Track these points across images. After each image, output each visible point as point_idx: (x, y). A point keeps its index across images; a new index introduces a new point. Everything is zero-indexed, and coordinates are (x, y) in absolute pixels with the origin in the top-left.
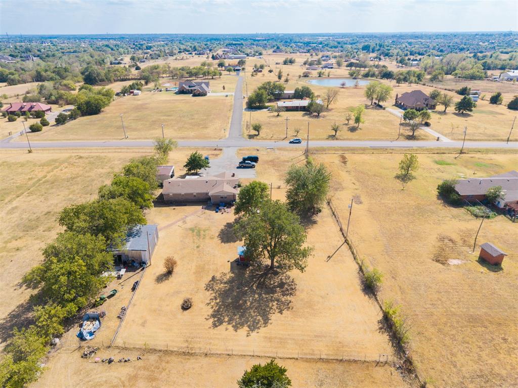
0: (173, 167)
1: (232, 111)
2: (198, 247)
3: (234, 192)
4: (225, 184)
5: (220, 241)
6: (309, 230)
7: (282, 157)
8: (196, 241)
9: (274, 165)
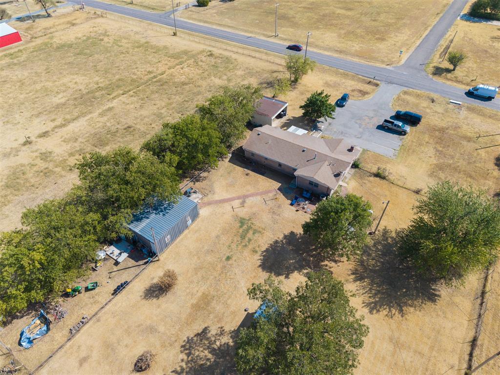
0: (287, 104)
1: (441, 15)
2: (228, 258)
3: (329, 186)
4: (327, 163)
5: (259, 262)
6: (412, 309)
7: (465, 127)
8: (234, 246)
9: (440, 141)
